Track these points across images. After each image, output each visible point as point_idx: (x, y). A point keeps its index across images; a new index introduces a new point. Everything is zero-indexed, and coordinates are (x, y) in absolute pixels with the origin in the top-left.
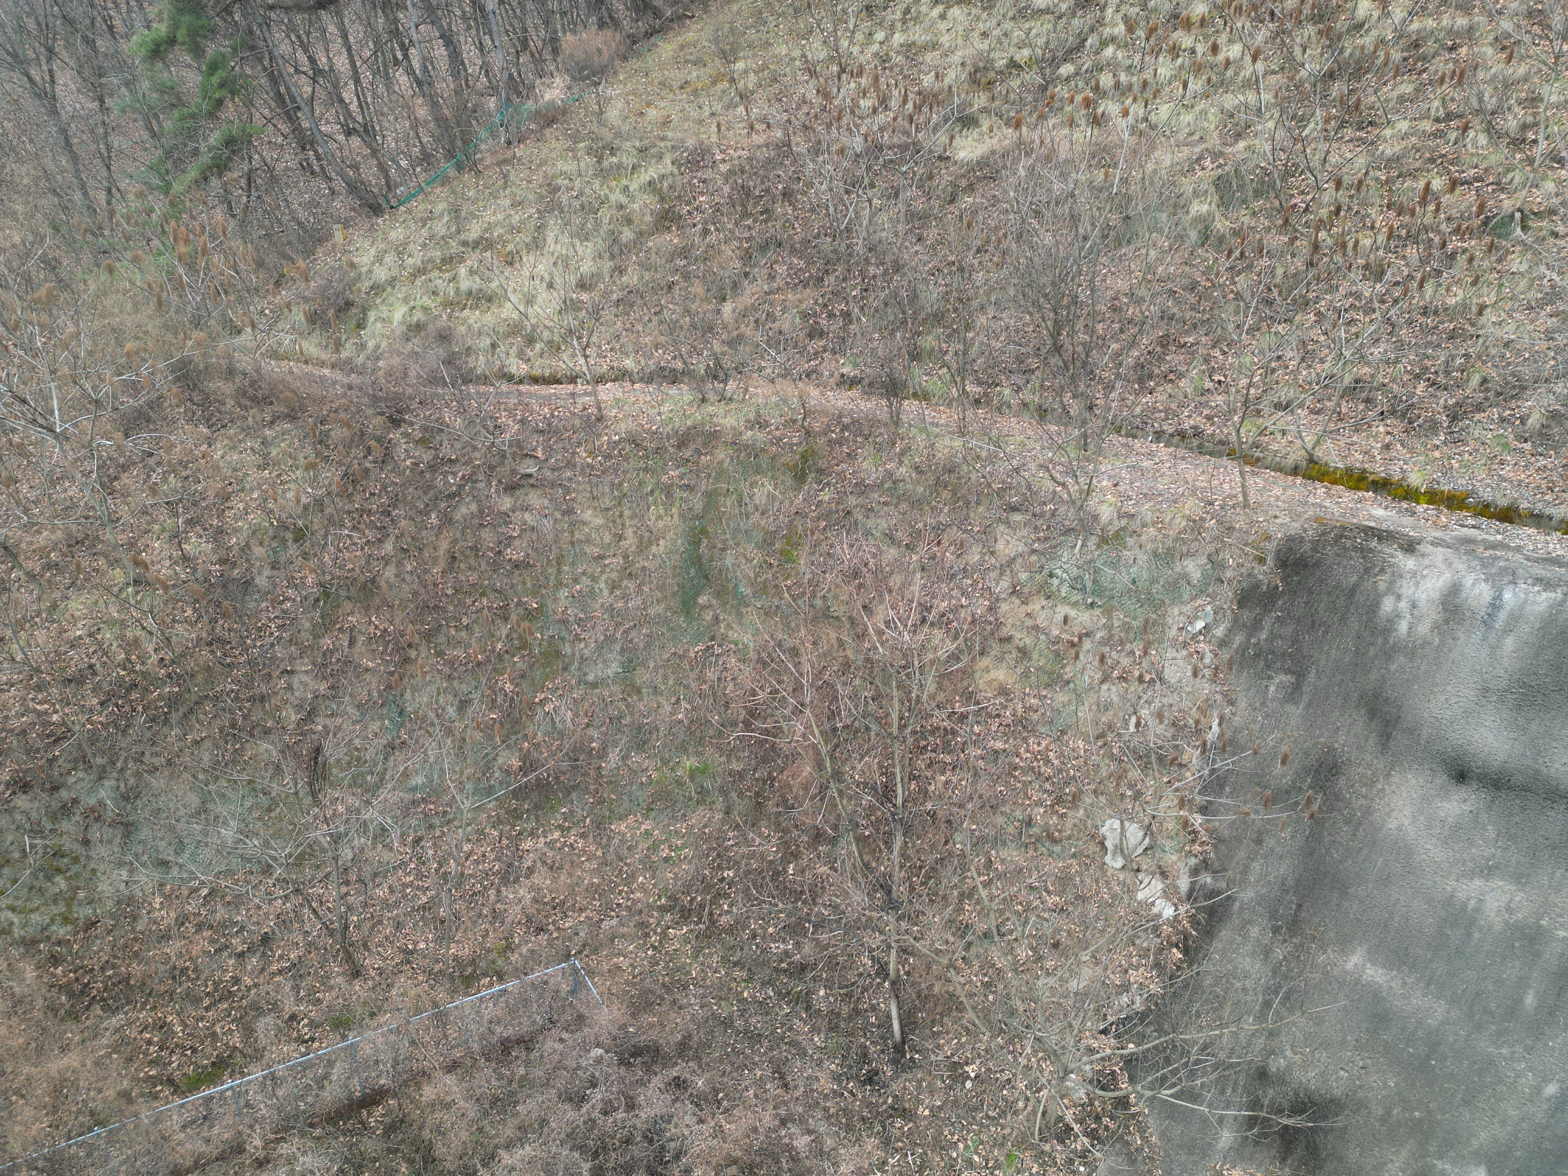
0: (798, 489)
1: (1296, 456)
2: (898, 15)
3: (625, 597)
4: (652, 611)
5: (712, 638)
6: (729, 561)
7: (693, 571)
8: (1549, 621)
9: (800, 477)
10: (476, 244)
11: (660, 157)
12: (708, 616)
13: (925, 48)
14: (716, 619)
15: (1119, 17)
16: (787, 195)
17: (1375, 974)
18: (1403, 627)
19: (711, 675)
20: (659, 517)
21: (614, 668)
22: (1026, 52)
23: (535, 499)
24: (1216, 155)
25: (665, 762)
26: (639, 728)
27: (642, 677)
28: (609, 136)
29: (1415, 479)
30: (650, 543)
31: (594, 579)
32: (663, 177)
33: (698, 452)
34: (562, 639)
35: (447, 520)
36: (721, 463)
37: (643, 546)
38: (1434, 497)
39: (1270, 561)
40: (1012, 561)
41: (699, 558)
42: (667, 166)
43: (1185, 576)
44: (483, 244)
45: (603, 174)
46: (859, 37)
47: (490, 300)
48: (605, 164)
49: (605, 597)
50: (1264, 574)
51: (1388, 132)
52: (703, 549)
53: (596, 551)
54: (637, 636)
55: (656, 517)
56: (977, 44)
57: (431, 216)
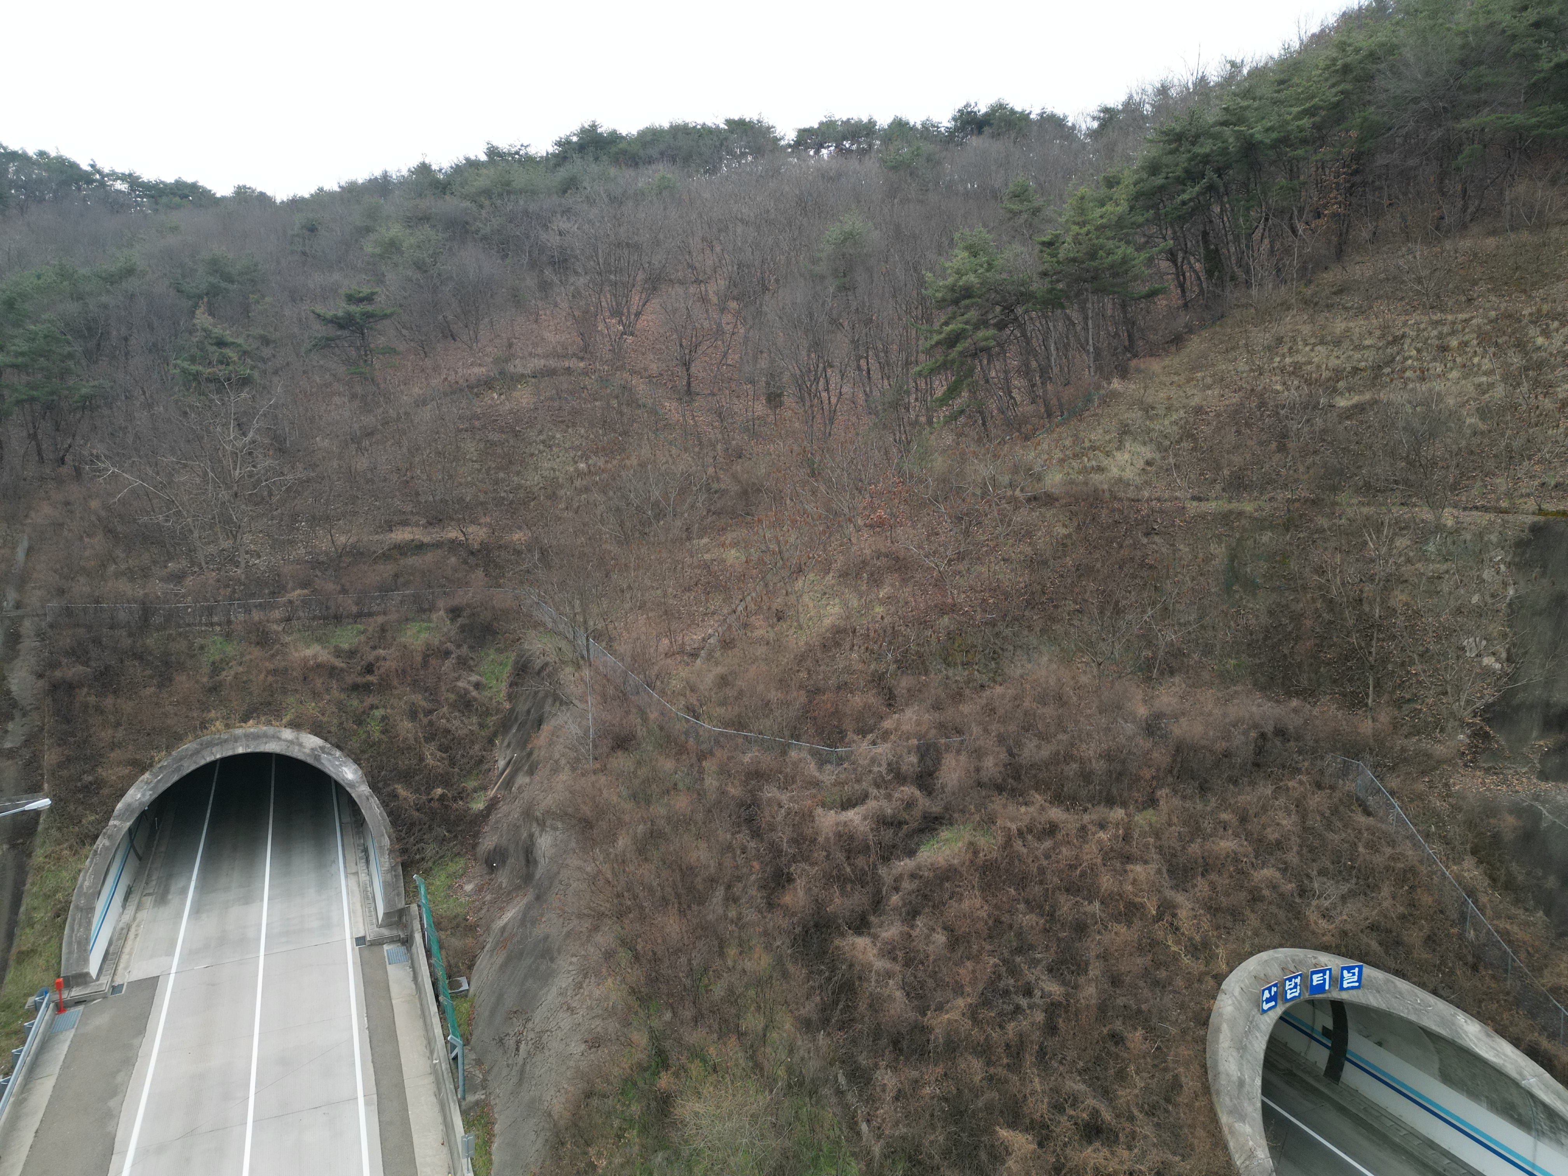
0: (1286, 534)
1: (1533, 509)
2: (1286, 350)
3: (1200, 584)
4: (1213, 590)
6: (1248, 570)
7: (1231, 574)
9: (1286, 529)
10: (1089, 449)
11: (1178, 411)
12: (1237, 596)
13: (1305, 364)
14: (1241, 598)
15: (1412, 348)
19: (1241, 622)
21: (1194, 616)
22: (1363, 364)
23: (1157, 539)
24: (1475, 400)
25: (1220, 661)
26: (1207, 646)
27: (1207, 620)
30: (1211, 560)
31: (1184, 576)
32: (1181, 418)
33: (1234, 521)
36: (1244, 525)
37: (1208, 561)
39: (1527, 531)
40: (1405, 549)
41: (1234, 567)
42: (1182, 414)
43: (1490, 541)
46: (1265, 360)
47: (1103, 470)
48: (1150, 414)
49: (1190, 583)
50: (1525, 535)
52: (1236, 563)
53: (1185, 563)
54: (1206, 602)
55: (1214, 548)
56: (1334, 361)
57: (1061, 438)
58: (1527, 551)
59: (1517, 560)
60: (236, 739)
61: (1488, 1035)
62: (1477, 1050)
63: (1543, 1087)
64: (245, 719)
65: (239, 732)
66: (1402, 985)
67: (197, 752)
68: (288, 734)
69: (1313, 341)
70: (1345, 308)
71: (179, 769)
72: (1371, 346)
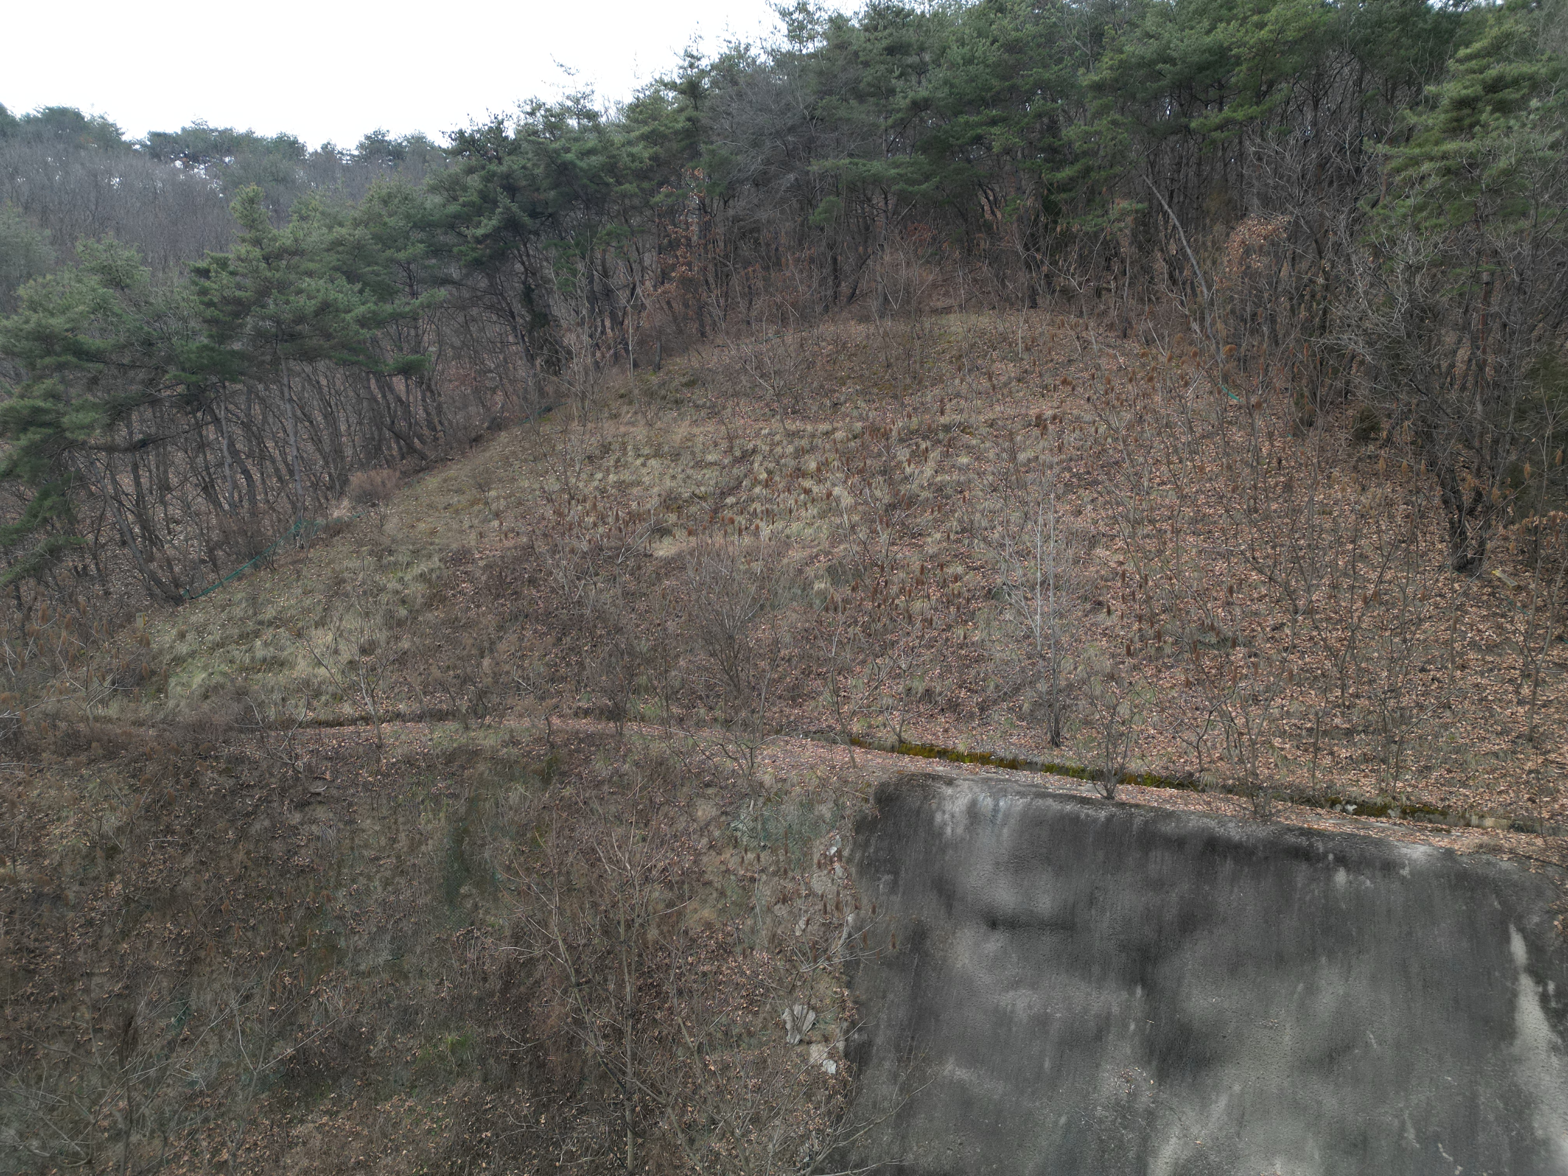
0: (545, 790)
1: (892, 739)
2: (612, 463)
3: (397, 892)
4: (420, 902)
5: (472, 924)
6: (486, 855)
7: (456, 865)
8: (1024, 814)
9: (546, 779)
10: (270, 624)
11: (430, 556)
12: (469, 904)
13: (632, 484)
14: (476, 906)
15: (762, 469)
16: (532, 581)
17: (962, 1074)
18: (949, 830)
19: (471, 955)
20: (429, 821)
21: (385, 956)
22: (703, 489)
23: (321, 813)
24: (827, 553)
25: (429, 1039)
26: (405, 1011)
27: (409, 962)
28: (387, 541)
29: (961, 748)
30: (420, 843)
31: (370, 878)
32: (432, 570)
33: (463, 768)
34: (339, 934)
35: (243, 835)
36: (482, 774)
37: (414, 847)
38: (973, 758)
39: (872, 801)
40: (708, 824)
41: (462, 853)
42: (435, 562)
43: (821, 817)
44: (276, 622)
45: (382, 568)
46: (584, 476)
47: (282, 664)
48: (385, 561)
49: (379, 893)
50: (870, 808)
51: (929, 540)
52: (465, 846)
53: (372, 853)
54: (408, 926)
55: (426, 821)
56: (668, 483)
57: (230, 603)
58: (873, 841)
59: (858, 855)
69: (646, 451)
70: (697, 407)
72: (714, 464)
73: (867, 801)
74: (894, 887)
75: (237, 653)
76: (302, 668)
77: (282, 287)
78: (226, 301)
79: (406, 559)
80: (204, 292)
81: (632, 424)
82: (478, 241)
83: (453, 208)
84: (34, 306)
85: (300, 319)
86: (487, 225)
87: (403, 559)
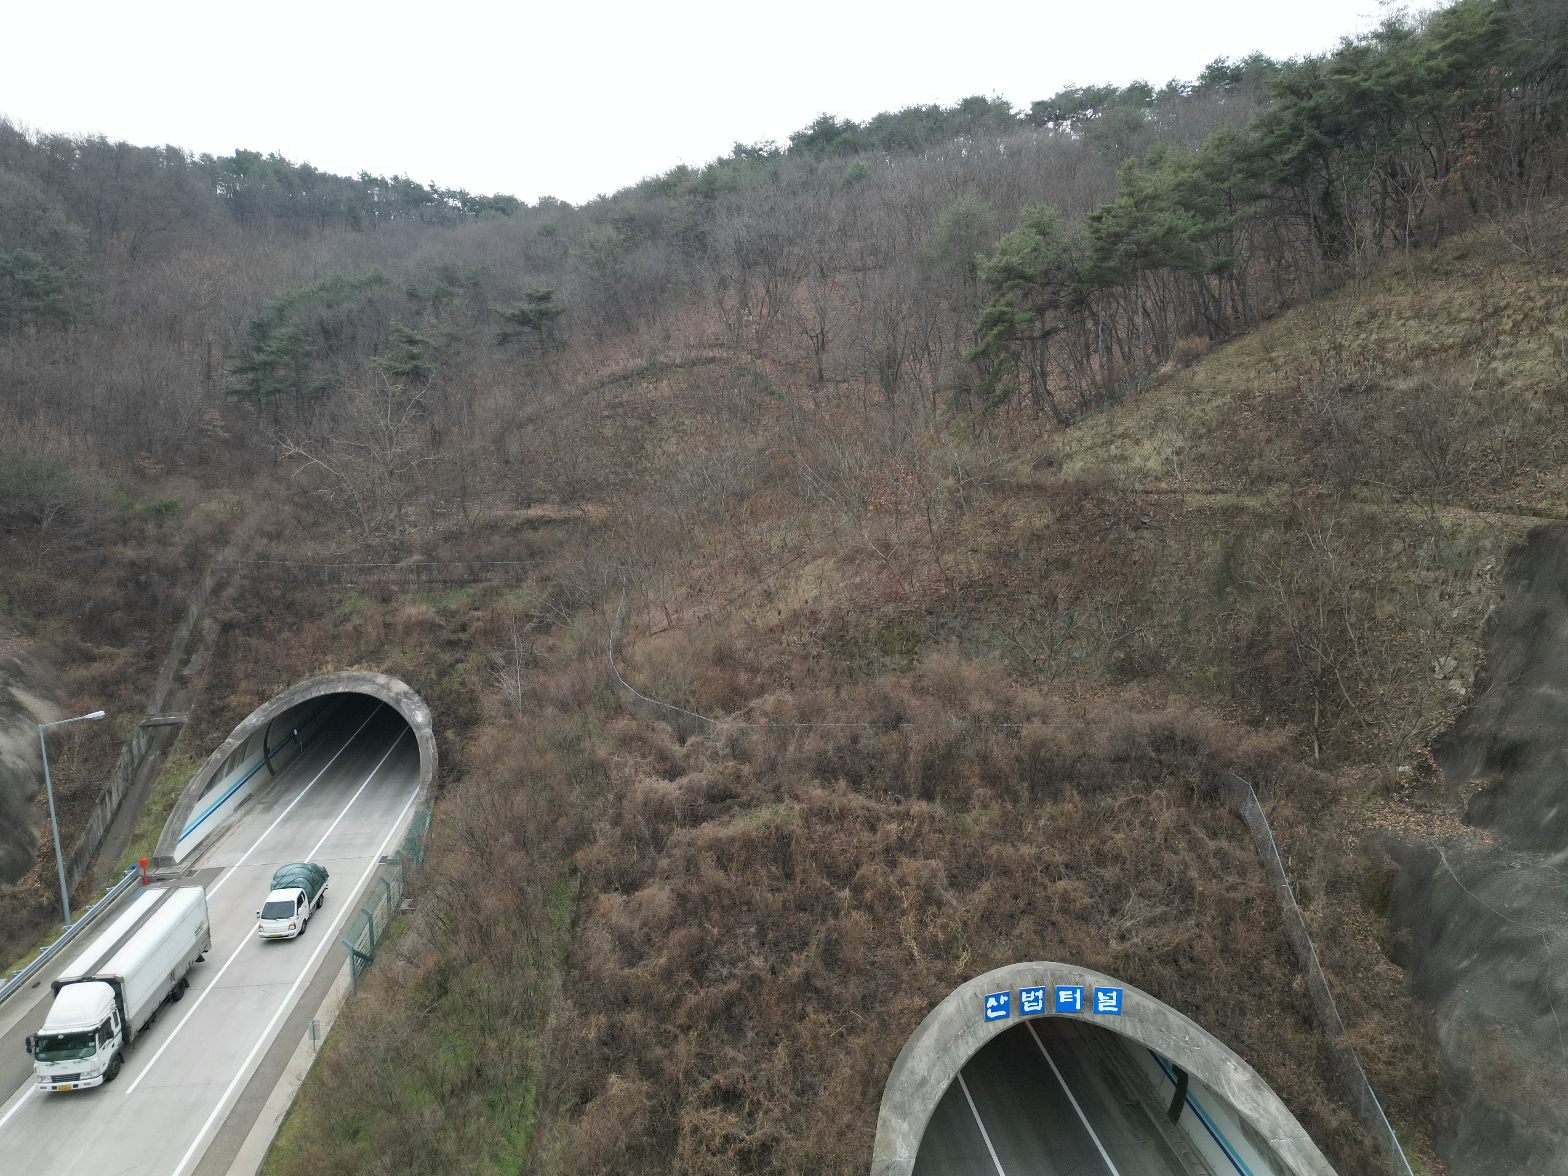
0: (1286, 533)
2: (1376, 326)
3: (1187, 584)
4: (1201, 591)
5: (1232, 610)
6: (1244, 570)
7: (1224, 574)
9: (1288, 527)
10: (1120, 436)
11: (1224, 395)
12: (1231, 599)
13: (1390, 341)
14: (1235, 600)
15: (1510, 321)
16: (1296, 410)
17: (1551, 692)
19: (1230, 627)
21: (1178, 618)
23: (1146, 534)
24: (1548, 381)
25: (1201, 668)
26: (1188, 650)
27: (1192, 625)
28: (1196, 386)
30: (1203, 558)
31: (1172, 574)
32: (1225, 404)
33: (1234, 517)
34: (1152, 601)
35: (1103, 540)
36: (1245, 521)
37: (1199, 559)
39: (1525, 536)
40: (1399, 554)
41: (1229, 568)
42: (1228, 399)
43: (1483, 547)
44: (1123, 436)
45: (1191, 403)
46: (1350, 337)
47: (1126, 459)
48: (1193, 399)
49: (1177, 583)
50: (1521, 542)
52: (1231, 563)
53: (1174, 560)
54: (1191, 603)
55: (1208, 546)
56: (1422, 337)
57: (1097, 425)
58: (1518, 560)
59: (1506, 570)
60: (340, 680)
61: (1257, 1087)
62: (1233, 1100)
63: (1293, 1149)
64: (351, 665)
65: (344, 674)
66: (1176, 1018)
67: (308, 688)
68: (382, 679)
69: (1408, 314)
70: (1464, 275)
71: (290, 701)
72: (1467, 319)
73: (1521, 536)
74: (1528, 588)
75: (1101, 452)
76: (1137, 462)
77: (1145, 221)
78: (1109, 235)
79: (1208, 397)
80: (1097, 231)
81: (1401, 295)
82: (1285, 164)
83: (1268, 141)
84: (1004, 253)
85: (1154, 240)
86: (1294, 150)
87: (1205, 397)
